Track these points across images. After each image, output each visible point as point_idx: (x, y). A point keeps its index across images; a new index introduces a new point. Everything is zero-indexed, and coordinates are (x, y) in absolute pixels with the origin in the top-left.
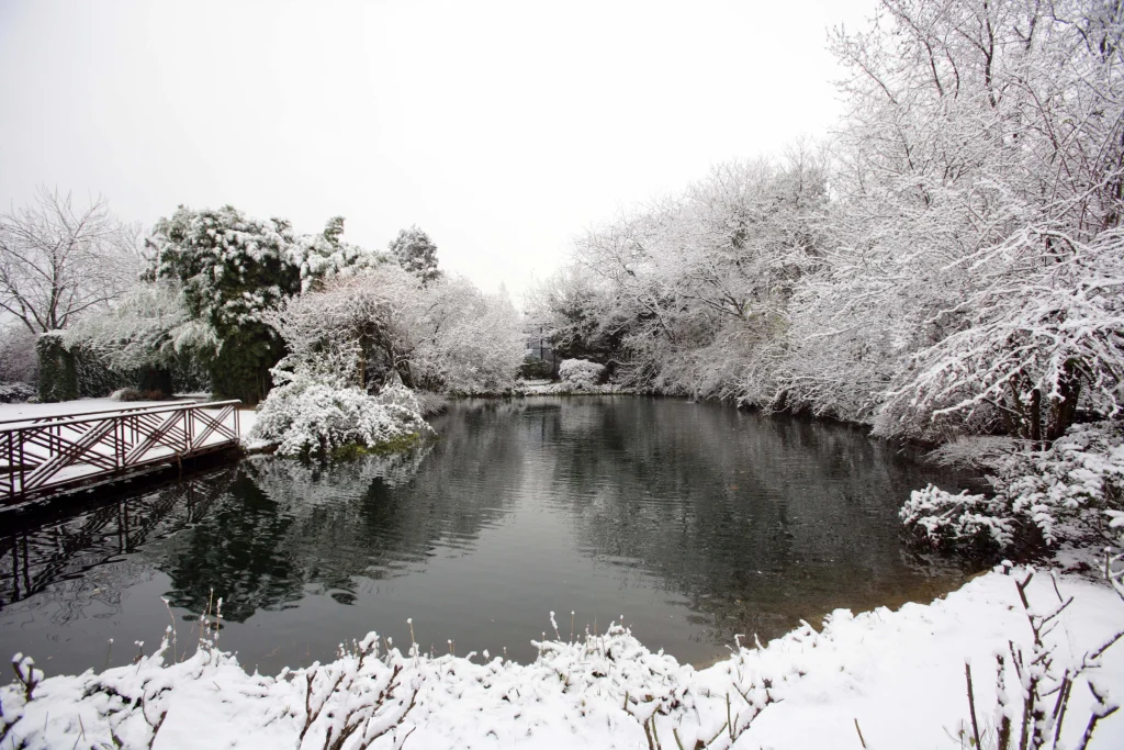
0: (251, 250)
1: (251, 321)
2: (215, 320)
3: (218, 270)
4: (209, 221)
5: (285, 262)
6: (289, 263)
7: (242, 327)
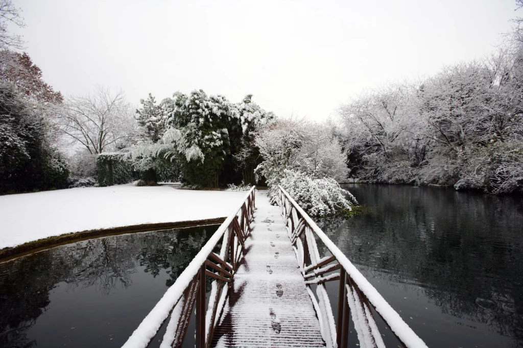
0: (215, 110)
1: (217, 146)
2: (200, 145)
3: (201, 120)
4: (196, 96)
5: (231, 117)
6: (233, 117)
7: (212, 149)
